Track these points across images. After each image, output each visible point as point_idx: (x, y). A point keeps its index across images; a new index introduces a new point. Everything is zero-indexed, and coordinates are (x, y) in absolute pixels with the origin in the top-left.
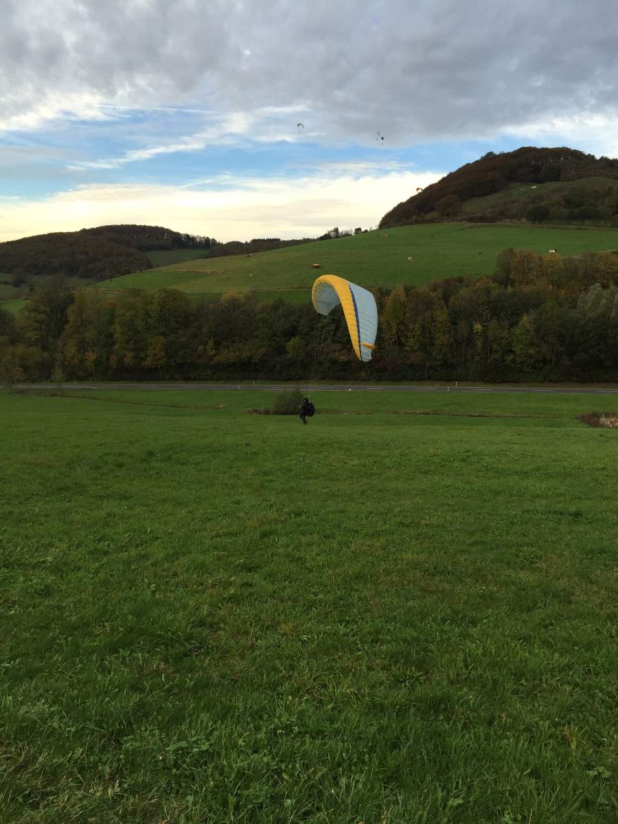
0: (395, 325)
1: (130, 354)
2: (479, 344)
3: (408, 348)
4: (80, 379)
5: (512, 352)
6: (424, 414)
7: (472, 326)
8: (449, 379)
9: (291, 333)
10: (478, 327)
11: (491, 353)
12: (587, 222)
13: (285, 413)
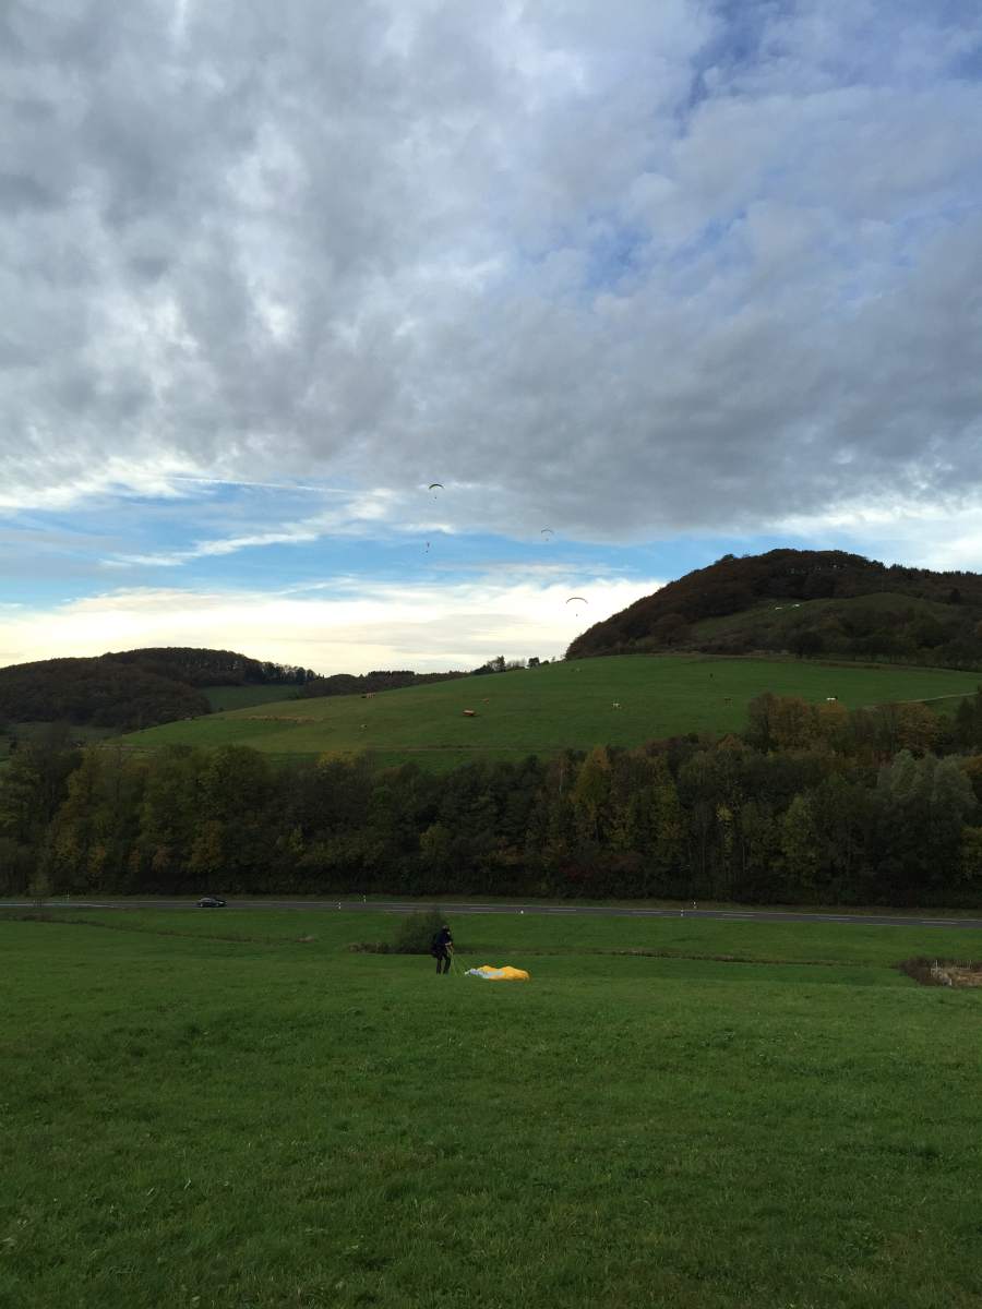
0: (594, 807)
1: (163, 851)
2: (728, 839)
3: (614, 845)
4: (77, 892)
5: (779, 853)
6: (643, 955)
7: (714, 812)
8: (684, 897)
9: (428, 817)
10: (724, 813)
11: (748, 854)
12: (880, 657)
13: (413, 952)
